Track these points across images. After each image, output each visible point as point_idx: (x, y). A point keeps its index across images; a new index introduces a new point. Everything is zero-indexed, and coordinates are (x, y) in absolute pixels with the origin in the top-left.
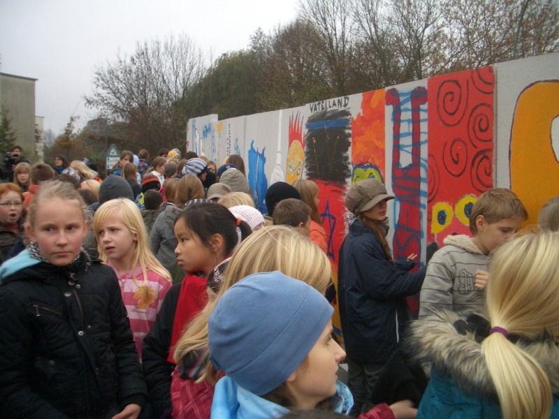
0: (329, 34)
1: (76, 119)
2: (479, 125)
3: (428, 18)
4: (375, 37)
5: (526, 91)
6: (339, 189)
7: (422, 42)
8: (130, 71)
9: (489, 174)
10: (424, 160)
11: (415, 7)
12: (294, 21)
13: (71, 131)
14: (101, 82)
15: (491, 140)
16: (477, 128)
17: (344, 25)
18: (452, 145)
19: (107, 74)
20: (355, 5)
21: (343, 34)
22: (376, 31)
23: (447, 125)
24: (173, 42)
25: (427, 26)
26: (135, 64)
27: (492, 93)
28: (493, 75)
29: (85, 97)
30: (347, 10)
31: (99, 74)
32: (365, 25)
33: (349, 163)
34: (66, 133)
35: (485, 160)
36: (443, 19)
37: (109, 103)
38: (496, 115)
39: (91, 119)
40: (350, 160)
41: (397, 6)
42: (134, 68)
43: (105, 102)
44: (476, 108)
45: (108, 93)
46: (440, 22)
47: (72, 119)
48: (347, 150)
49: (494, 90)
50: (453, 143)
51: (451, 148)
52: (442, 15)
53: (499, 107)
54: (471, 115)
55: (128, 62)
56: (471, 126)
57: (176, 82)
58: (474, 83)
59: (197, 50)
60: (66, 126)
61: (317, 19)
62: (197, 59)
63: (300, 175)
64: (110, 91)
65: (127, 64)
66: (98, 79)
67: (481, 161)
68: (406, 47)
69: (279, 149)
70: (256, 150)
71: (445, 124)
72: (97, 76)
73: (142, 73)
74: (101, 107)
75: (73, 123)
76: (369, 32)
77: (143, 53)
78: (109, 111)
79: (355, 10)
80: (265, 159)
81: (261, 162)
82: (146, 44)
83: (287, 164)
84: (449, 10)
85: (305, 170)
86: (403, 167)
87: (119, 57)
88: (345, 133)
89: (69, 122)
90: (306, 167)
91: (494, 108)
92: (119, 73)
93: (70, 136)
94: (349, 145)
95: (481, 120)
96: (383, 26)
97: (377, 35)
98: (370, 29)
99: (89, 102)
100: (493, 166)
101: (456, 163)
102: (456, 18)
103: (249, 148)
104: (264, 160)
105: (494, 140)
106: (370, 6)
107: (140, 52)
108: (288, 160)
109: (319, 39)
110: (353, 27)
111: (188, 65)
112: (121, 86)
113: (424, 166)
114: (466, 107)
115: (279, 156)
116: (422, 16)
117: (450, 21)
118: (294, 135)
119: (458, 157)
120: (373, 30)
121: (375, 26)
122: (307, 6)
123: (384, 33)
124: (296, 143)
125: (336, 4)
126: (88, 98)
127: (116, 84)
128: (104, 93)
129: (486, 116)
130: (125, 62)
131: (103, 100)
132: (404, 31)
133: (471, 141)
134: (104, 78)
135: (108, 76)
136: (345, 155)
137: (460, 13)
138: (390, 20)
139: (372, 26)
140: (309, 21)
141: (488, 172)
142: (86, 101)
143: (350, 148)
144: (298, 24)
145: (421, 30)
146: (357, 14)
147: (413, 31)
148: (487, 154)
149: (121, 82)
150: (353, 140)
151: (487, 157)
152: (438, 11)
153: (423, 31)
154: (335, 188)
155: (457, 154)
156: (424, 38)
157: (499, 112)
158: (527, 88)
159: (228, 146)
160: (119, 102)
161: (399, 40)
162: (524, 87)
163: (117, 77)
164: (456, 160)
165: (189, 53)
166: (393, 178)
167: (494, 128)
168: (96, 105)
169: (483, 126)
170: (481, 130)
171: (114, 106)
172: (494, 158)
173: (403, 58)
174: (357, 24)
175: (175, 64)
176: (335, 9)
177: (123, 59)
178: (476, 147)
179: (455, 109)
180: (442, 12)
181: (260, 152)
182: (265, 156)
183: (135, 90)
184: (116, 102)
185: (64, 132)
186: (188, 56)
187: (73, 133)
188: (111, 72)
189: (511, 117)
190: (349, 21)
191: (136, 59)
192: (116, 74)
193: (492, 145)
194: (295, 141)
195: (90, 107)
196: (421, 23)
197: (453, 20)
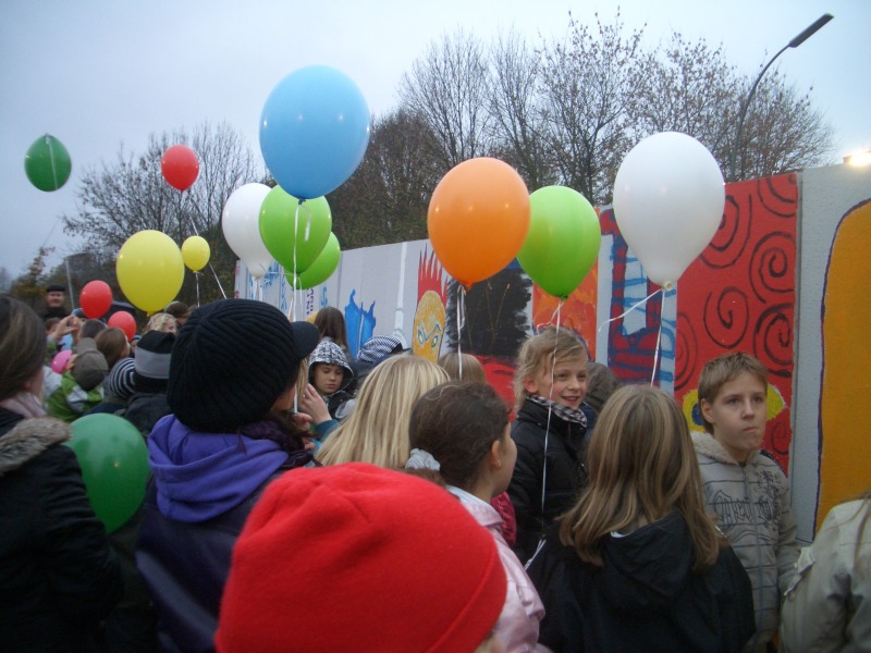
0: (450, 134)
1: (49, 253)
2: (770, 266)
3: (603, 113)
4: (520, 139)
5: (853, 213)
6: (507, 369)
7: (593, 149)
8: (139, 179)
9: (788, 344)
10: (667, 321)
11: (584, 95)
12: (396, 112)
13: (40, 271)
14: (92, 195)
15: (791, 290)
16: (766, 271)
17: (473, 119)
18: (721, 299)
19: (101, 183)
20: (491, 89)
21: (472, 132)
22: (524, 131)
23: (714, 267)
24: (208, 137)
25: (601, 125)
26: (146, 169)
27: (793, 215)
28: (796, 188)
29: (65, 218)
30: (480, 97)
31: (89, 183)
32: (507, 120)
33: (528, 328)
34: (32, 274)
35: (779, 322)
36: (626, 116)
37: (102, 229)
38: (800, 250)
39: (72, 253)
40: (530, 322)
41: (556, 92)
42: (144, 175)
43: (97, 226)
44: (764, 239)
45: (102, 213)
46: (620, 120)
47: (42, 252)
48: (524, 305)
49: (798, 211)
50: (723, 294)
51: (719, 303)
52: (624, 109)
53: (804, 238)
54: (756, 250)
55: (136, 165)
56: (756, 266)
57: (209, 200)
58: (762, 200)
59: (244, 151)
60: (32, 261)
61: (433, 110)
62: (244, 165)
63: (437, 347)
64: (104, 211)
65: (133, 169)
66: (86, 190)
67: (772, 323)
68: (568, 156)
69: (400, 304)
70: (359, 307)
71: (709, 264)
72: (85, 185)
73: (157, 184)
74: (90, 235)
75: (44, 257)
76: (512, 132)
77: (160, 153)
78: (101, 241)
79: (491, 97)
80: (375, 320)
81: (367, 324)
82: (164, 139)
83: (414, 328)
84: (634, 104)
85: (446, 338)
86: (629, 333)
87: (121, 157)
88: (520, 279)
89: (37, 256)
90: (448, 333)
91: (797, 240)
92: (120, 182)
93: (38, 278)
94: (529, 299)
95: (774, 258)
96: (534, 122)
97: (524, 136)
98: (515, 128)
99: (71, 226)
100: (795, 331)
101: (728, 326)
102: (646, 115)
103: (347, 303)
104: (373, 322)
105: (796, 289)
106: (515, 92)
107: (154, 150)
108: (415, 322)
109: (435, 140)
110: (488, 123)
111: (229, 174)
112: (122, 202)
113: (668, 332)
114: (747, 238)
115: (400, 315)
116: (594, 110)
117: (636, 119)
118: (427, 282)
119: (731, 316)
120: (519, 128)
121: (523, 122)
122: (418, 88)
123: (536, 134)
124: (431, 296)
125: (462, 88)
126: (69, 219)
127: (115, 199)
128: (95, 212)
129: (782, 252)
130: (130, 165)
131: (93, 223)
132: (565, 130)
133: (754, 291)
134: (96, 189)
135: (103, 187)
136: (520, 314)
137: (651, 107)
138: (545, 114)
139: (517, 121)
140: (420, 113)
141: (785, 341)
142: (65, 225)
143: (530, 304)
144: (401, 116)
145: (591, 131)
146: (495, 103)
147: (580, 131)
148: (785, 312)
149: (123, 196)
150: (535, 289)
151: (783, 318)
152: (619, 105)
153: (596, 134)
154: (501, 367)
155: (730, 313)
156: (597, 143)
157: (804, 245)
158: (855, 207)
159: (309, 299)
160: (118, 227)
161: (558, 146)
162: (851, 207)
163: (117, 189)
164: (728, 321)
165: (231, 156)
166: (610, 351)
167: (796, 270)
168: (81, 232)
169: (778, 267)
170: (773, 274)
171: (110, 234)
172: (795, 319)
173: (563, 172)
174: (494, 119)
175: (209, 171)
176: (462, 97)
177: (127, 161)
178: (764, 301)
179: (728, 240)
180: (624, 105)
181: (367, 309)
182: (375, 315)
183: (144, 209)
184: (114, 228)
185: (29, 271)
186: (230, 161)
187: (43, 273)
188: (108, 180)
189: (827, 254)
190: (482, 114)
191: (147, 162)
192: (115, 183)
193: (793, 297)
194: (428, 292)
195: (72, 233)
196: (593, 120)
197: (639, 118)
